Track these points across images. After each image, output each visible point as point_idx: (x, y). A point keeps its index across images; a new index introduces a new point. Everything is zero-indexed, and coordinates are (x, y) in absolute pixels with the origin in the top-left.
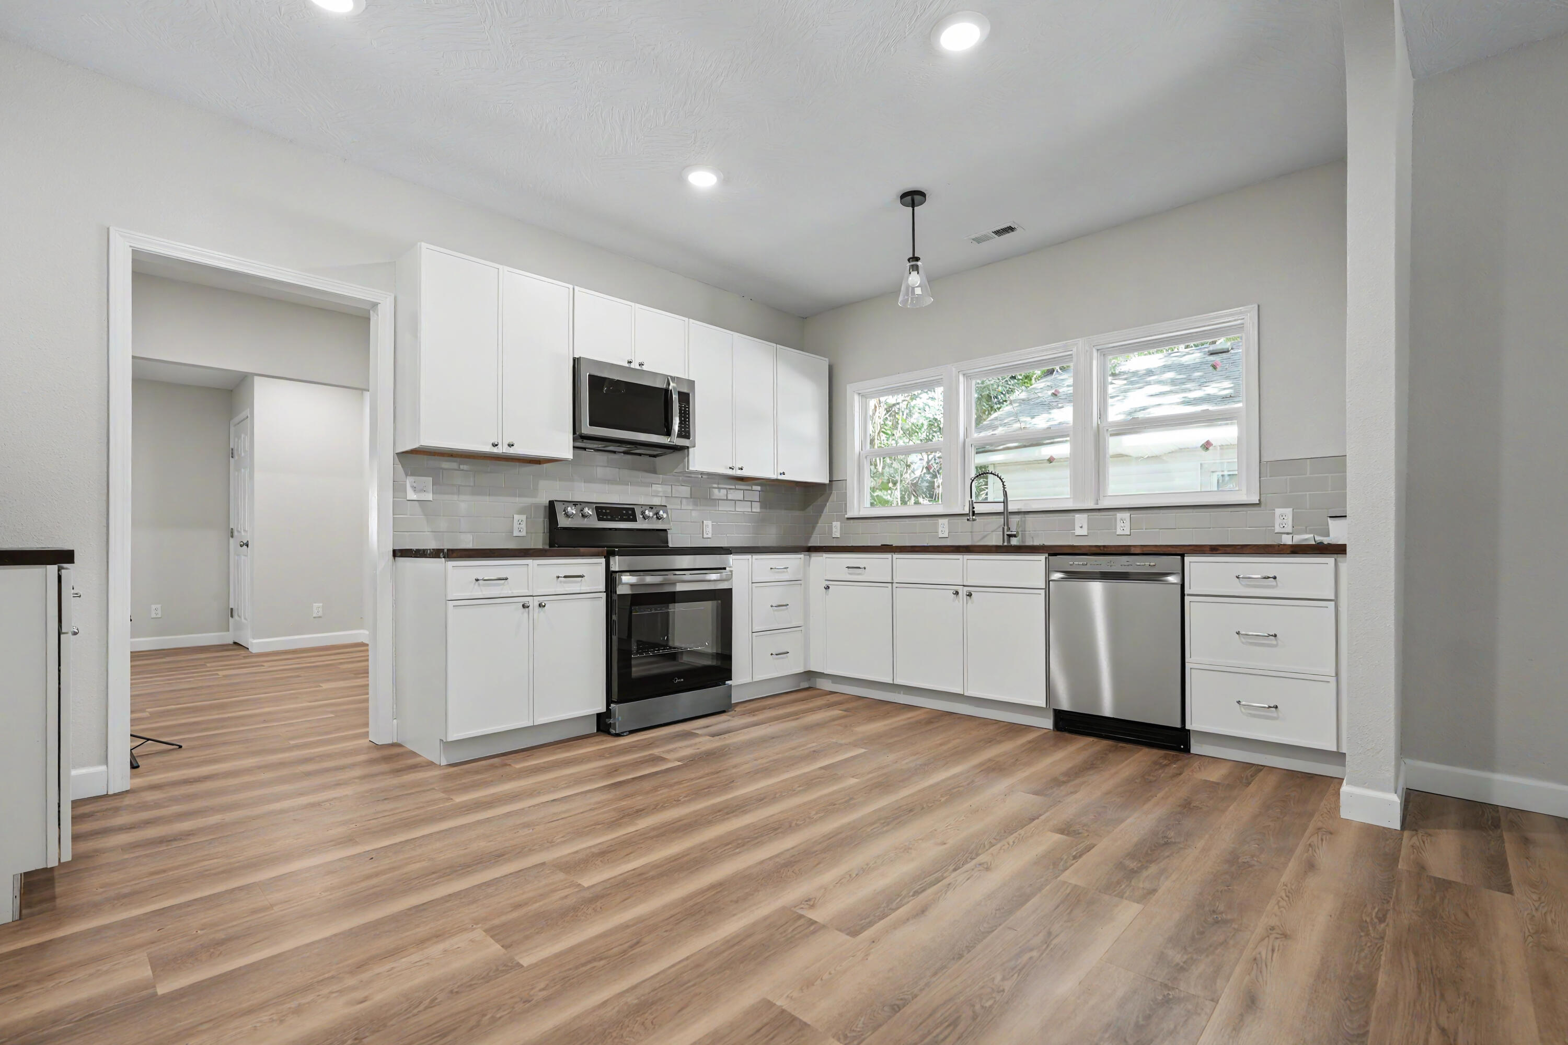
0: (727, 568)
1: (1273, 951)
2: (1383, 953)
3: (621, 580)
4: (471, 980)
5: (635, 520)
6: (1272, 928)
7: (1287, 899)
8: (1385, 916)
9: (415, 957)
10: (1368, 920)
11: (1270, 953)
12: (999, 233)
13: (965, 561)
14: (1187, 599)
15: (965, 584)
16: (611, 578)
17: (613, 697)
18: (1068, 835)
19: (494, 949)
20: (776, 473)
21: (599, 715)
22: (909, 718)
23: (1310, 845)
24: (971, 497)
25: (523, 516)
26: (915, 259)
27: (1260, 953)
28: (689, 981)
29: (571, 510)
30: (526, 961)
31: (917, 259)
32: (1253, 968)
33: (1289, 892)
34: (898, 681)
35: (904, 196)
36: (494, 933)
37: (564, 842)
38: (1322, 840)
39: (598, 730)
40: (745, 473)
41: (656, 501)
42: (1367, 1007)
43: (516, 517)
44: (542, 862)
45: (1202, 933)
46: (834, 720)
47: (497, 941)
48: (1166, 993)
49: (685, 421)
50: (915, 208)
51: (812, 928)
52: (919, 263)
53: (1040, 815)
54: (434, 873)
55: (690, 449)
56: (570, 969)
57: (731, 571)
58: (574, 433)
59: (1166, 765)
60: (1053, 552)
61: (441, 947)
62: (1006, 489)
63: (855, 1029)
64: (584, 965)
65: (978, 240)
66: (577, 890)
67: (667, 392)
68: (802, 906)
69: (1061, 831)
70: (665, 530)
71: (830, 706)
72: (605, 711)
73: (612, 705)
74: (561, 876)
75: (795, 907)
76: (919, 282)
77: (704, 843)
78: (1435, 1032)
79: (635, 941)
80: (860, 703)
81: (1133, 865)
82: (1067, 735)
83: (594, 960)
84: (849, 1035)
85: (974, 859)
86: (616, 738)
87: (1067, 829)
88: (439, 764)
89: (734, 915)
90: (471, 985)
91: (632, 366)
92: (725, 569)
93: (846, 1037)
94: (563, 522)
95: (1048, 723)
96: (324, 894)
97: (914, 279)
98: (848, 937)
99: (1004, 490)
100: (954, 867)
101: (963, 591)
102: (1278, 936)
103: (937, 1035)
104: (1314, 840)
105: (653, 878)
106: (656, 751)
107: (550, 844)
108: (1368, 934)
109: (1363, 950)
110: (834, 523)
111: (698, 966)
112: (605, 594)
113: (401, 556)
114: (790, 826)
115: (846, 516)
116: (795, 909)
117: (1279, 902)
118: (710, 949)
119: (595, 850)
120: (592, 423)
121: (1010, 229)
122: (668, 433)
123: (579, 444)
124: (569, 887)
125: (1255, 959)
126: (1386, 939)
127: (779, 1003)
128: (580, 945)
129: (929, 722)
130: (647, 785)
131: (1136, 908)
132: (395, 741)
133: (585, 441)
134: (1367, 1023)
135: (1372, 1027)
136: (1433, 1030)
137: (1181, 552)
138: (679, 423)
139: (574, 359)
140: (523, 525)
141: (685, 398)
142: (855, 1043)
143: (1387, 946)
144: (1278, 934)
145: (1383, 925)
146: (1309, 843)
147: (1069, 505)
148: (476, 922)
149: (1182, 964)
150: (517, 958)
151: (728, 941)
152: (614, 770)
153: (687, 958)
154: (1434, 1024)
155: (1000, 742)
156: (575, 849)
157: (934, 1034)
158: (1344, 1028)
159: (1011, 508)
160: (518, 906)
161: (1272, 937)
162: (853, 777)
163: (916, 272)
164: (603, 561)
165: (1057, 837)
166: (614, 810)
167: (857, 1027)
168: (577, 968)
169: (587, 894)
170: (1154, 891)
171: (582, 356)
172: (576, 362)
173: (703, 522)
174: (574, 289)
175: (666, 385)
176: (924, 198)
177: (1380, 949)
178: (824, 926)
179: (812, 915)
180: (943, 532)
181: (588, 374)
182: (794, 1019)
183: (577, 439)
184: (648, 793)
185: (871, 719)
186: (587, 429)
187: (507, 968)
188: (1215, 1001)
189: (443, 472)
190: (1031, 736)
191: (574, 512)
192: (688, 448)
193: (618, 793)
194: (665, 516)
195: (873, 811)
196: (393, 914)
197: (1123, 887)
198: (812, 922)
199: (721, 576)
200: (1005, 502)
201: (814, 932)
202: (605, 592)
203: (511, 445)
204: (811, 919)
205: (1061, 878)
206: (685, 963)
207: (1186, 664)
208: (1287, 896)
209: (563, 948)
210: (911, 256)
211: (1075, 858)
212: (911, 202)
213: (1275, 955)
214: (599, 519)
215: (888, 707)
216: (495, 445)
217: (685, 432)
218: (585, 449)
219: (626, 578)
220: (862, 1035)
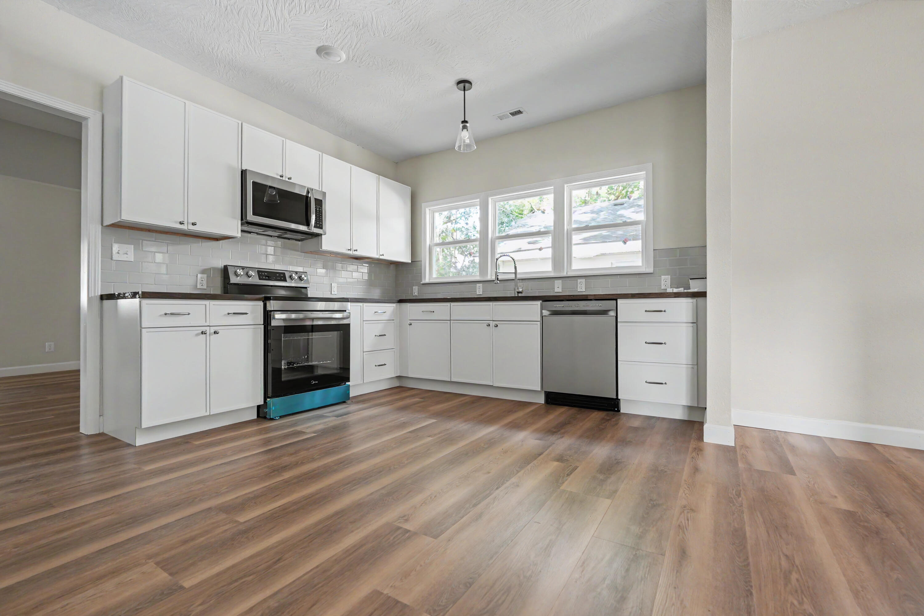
0: (347, 311)
1: (688, 520)
2: (745, 514)
3: (274, 316)
4: (138, 605)
5: (285, 280)
6: (685, 507)
7: (688, 489)
8: (740, 494)
9: (91, 592)
10: (732, 496)
11: (687, 522)
12: (513, 114)
13: (494, 306)
14: (619, 324)
15: (493, 320)
16: (267, 316)
17: (268, 394)
18: (562, 462)
19: (162, 576)
20: (378, 255)
21: (259, 407)
22: (461, 401)
23: (692, 457)
24: (496, 270)
25: (205, 275)
26: (465, 122)
27: (681, 522)
28: (319, 583)
29: (240, 272)
30: (187, 583)
31: (466, 122)
32: (680, 532)
33: (689, 485)
34: (454, 379)
35: (459, 83)
36: (163, 565)
37: (227, 492)
38: (698, 454)
39: (258, 416)
40: (359, 253)
41: (300, 269)
42: (745, 547)
43: (199, 276)
44: (209, 507)
45: (648, 513)
46: (414, 404)
47: (165, 570)
48: (634, 553)
49: (319, 217)
50: (466, 92)
51: (407, 535)
52: (468, 125)
53: (544, 452)
54: (120, 523)
55: (323, 236)
56: (225, 586)
57: (350, 313)
58: (242, 219)
59: (609, 420)
60: (546, 299)
61: (116, 580)
62: (516, 265)
63: (441, 604)
64: (236, 581)
65: (501, 118)
66: (235, 525)
67: (307, 199)
68: (399, 521)
69: (558, 460)
70: (306, 288)
71: (413, 396)
72: (263, 403)
73: (268, 400)
74: (223, 516)
75: (395, 522)
76: (468, 136)
77: (330, 485)
78: (783, 559)
79: (277, 558)
80: (430, 394)
81: (601, 477)
82: (553, 406)
83: (245, 576)
84: (437, 609)
85: (509, 481)
86: (271, 421)
87: (560, 459)
88: (135, 445)
89: (352, 531)
90: (137, 610)
91: (284, 179)
92: (345, 311)
93: (435, 611)
94: (233, 280)
95: (541, 399)
96: (14, 550)
97: (465, 135)
98: (433, 539)
99: (515, 265)
100: (496, 487)
101: (492, 324)
102: (689, 511)
103: (498, 601)
104: (694, 454)
105: (293, 511)
106: (299, 428)
107: (218, 494)
108: (734, 505)
109: (734, 514)
110: (414, 287)
111: (325, 571)
112: (263, 326)
113: (107, 299)
114: (390, 469)
115: (421, 283)
116: (395, 523)
117: (684, 490)
118: (334, 558)
119: (251, 496)
120: (254, 214)
121: (519, 112)
122: (308, 224)
123: (246, 228)
124: (229, 523)
125: (679, 526)
126: (744, 506)
127: (385, 592)
128: (233, 566)
129: (473, 402)
130: (291, 450)
131: (608, 502)
132: (101, 431)
133: (250, 226)
134: (747, 558)
135: (751, 560)
136: (782, 556)
137: (614, 298)
138: (315, 219)
139: (242, 172)
140: (205, 282)
141: (319, 203)
142: (442, 614)
143: (746, 510)
144: (688, 509)
145: (740, 499)
146: (691, 456)
147: (552, 275)
148: (149, 557)
149: (640, 533)
150: (180, 582)
151: (348, 551)
152: (267, 442)
153: (317, 567)
154: (781, 553)
155: (515, 412)
156: (237, 495)
157: (495, 600)
158: (737, 563)
159: (519, 276)
160: (185, 542)
161: (686, 512)
162: (429, 436)
163: (466, 130)
164: (261, 304)
165: (556, 464)
166: (268, 467)
167: (442, 602)
168: (230, 584)
169: (242, 527)
170: (616, 491)
171: (248, 168)
172: (244, 173)
173: (331, 284)
174: (242, 124)
175: (307, 193)
176: (470, 85)
177: (742, 512)
178: (415, 534)
179: (407, 526)
180: (479, 291)
181: (252, 181)
182: (397, 602)
183: (244, 224)
184: (291, 454)
185: (438, 403)
186: (251, 217)
187: (171, 591)
188: (663, 555)
189: (142, 242)
190: (533, 408)
191: (242, 273)
192: (321, 235)
193: (269, 456)
194: (305, 278)
195: (442, 457)
196: (76, 560)
197: (598, 490)
198: (407, 531)
199: (343, 315)
200: (515, 273)
201: (409, 538)
202: (263, 324)
203: (194, 224)
204: (406, 529)
205: (561, 488)
206: (315, 571)
207: (618, 361)
208: (688, 487)
209: (222, 569)
210: (463, 120)
211: (568, 475)
212: (463, 88)
213: (690, 521)
214: (260, 279)
215: (447, 395)
216: (181, 223)
217: (319, 224)
218: (250, 232)
219: (278, 316)
220: (447, 607)
